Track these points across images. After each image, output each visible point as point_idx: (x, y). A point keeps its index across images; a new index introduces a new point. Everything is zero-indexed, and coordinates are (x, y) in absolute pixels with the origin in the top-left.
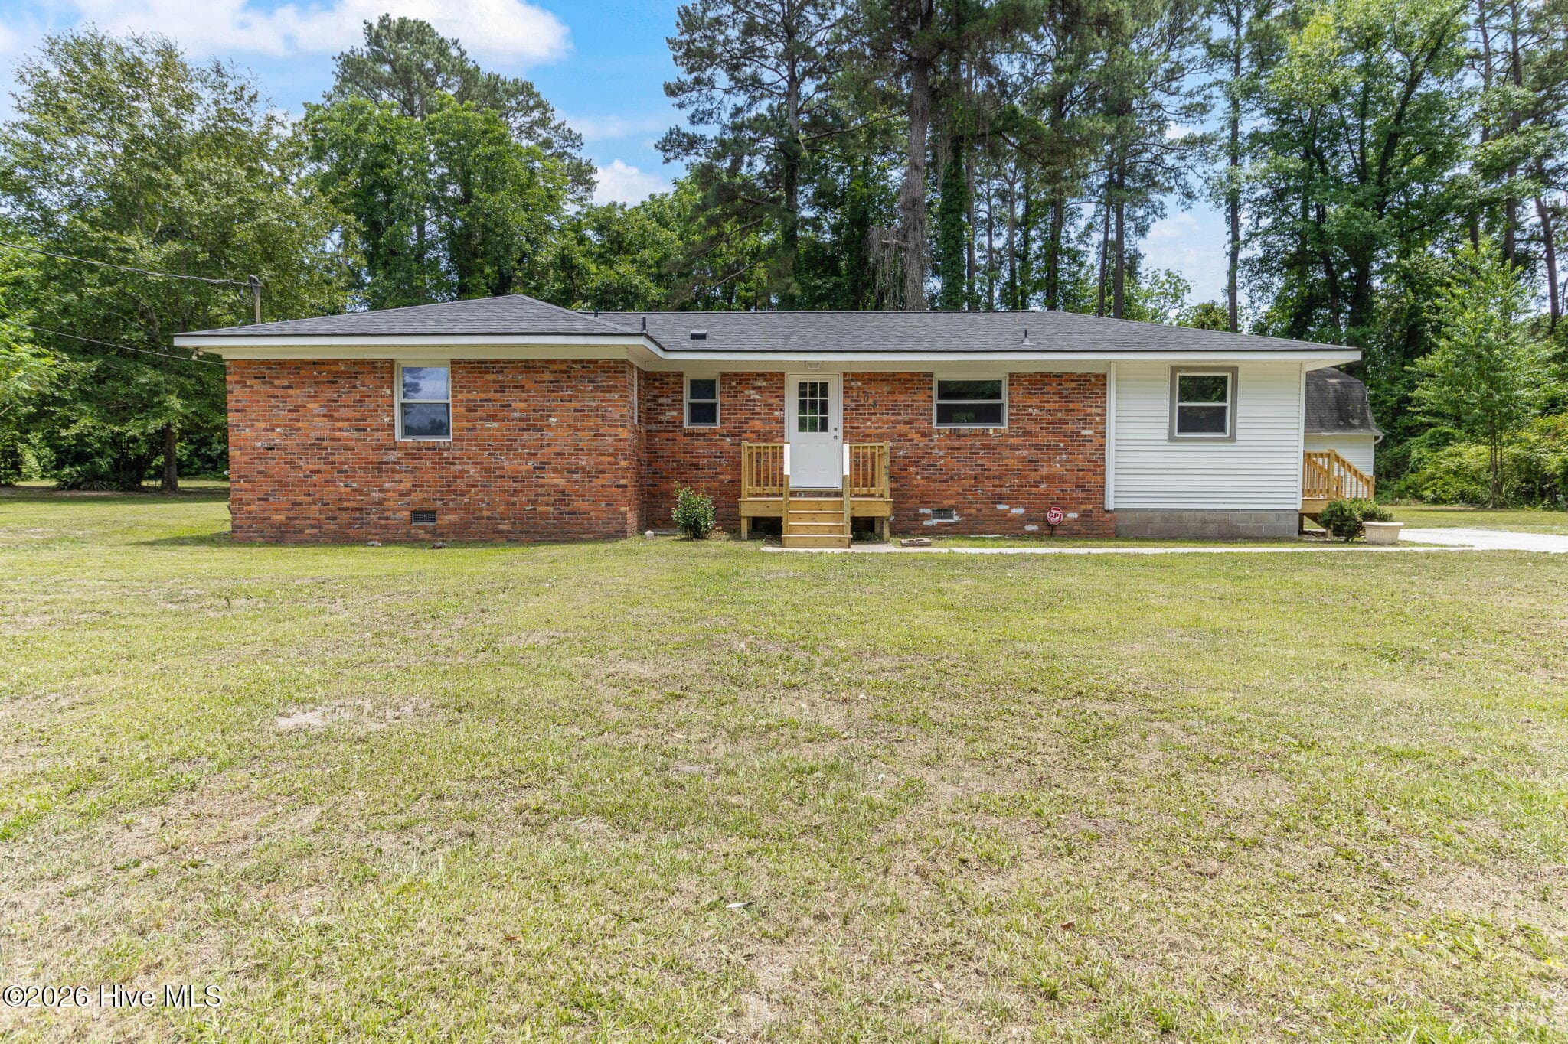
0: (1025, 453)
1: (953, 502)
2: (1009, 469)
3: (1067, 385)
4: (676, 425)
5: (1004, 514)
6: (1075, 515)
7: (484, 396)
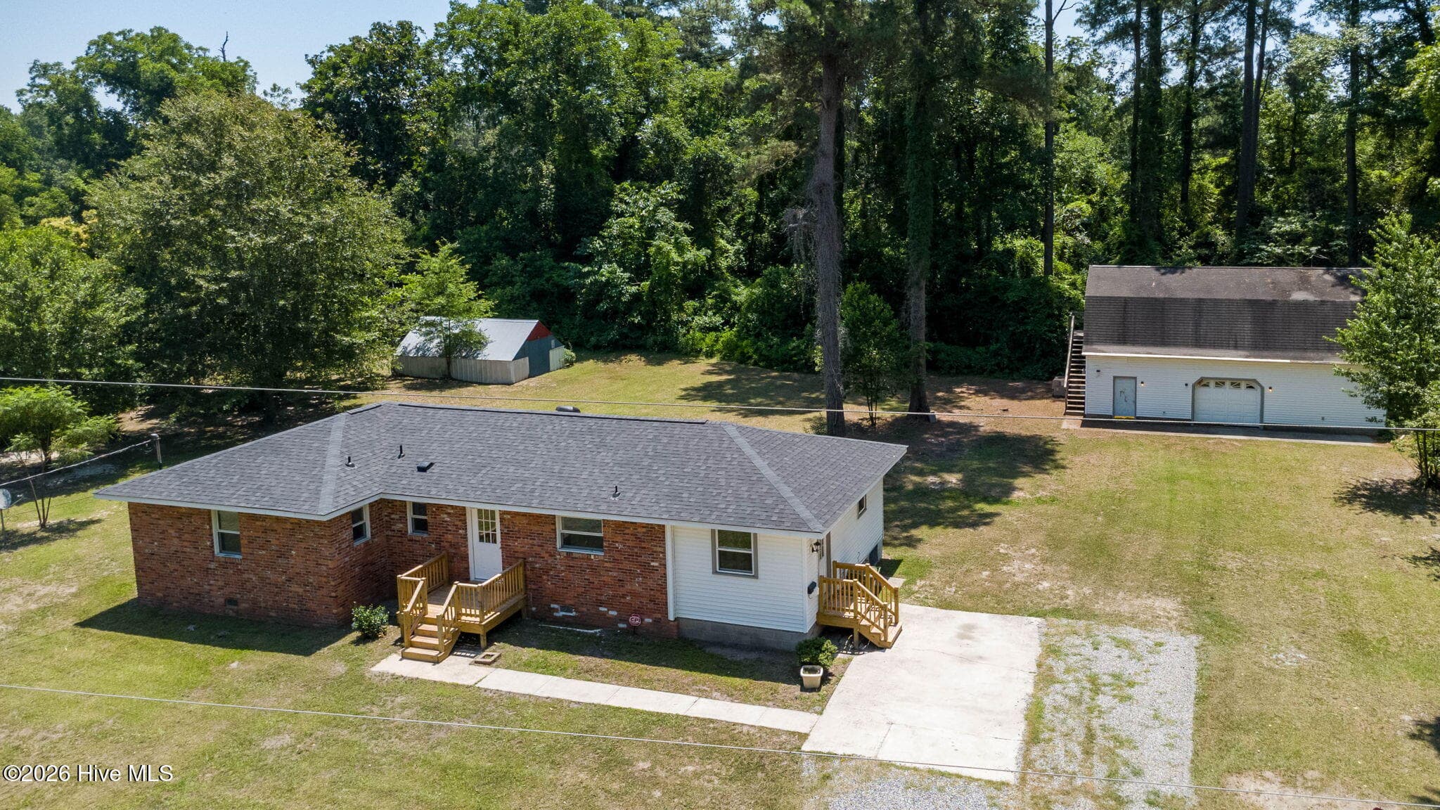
0: (615, 574)
1: (571, 602)
2: (605, 584)
3: (639, 530)
4: (403, 533)
5: (604, 614)
6: (650, 621)
7: (256, 534)
